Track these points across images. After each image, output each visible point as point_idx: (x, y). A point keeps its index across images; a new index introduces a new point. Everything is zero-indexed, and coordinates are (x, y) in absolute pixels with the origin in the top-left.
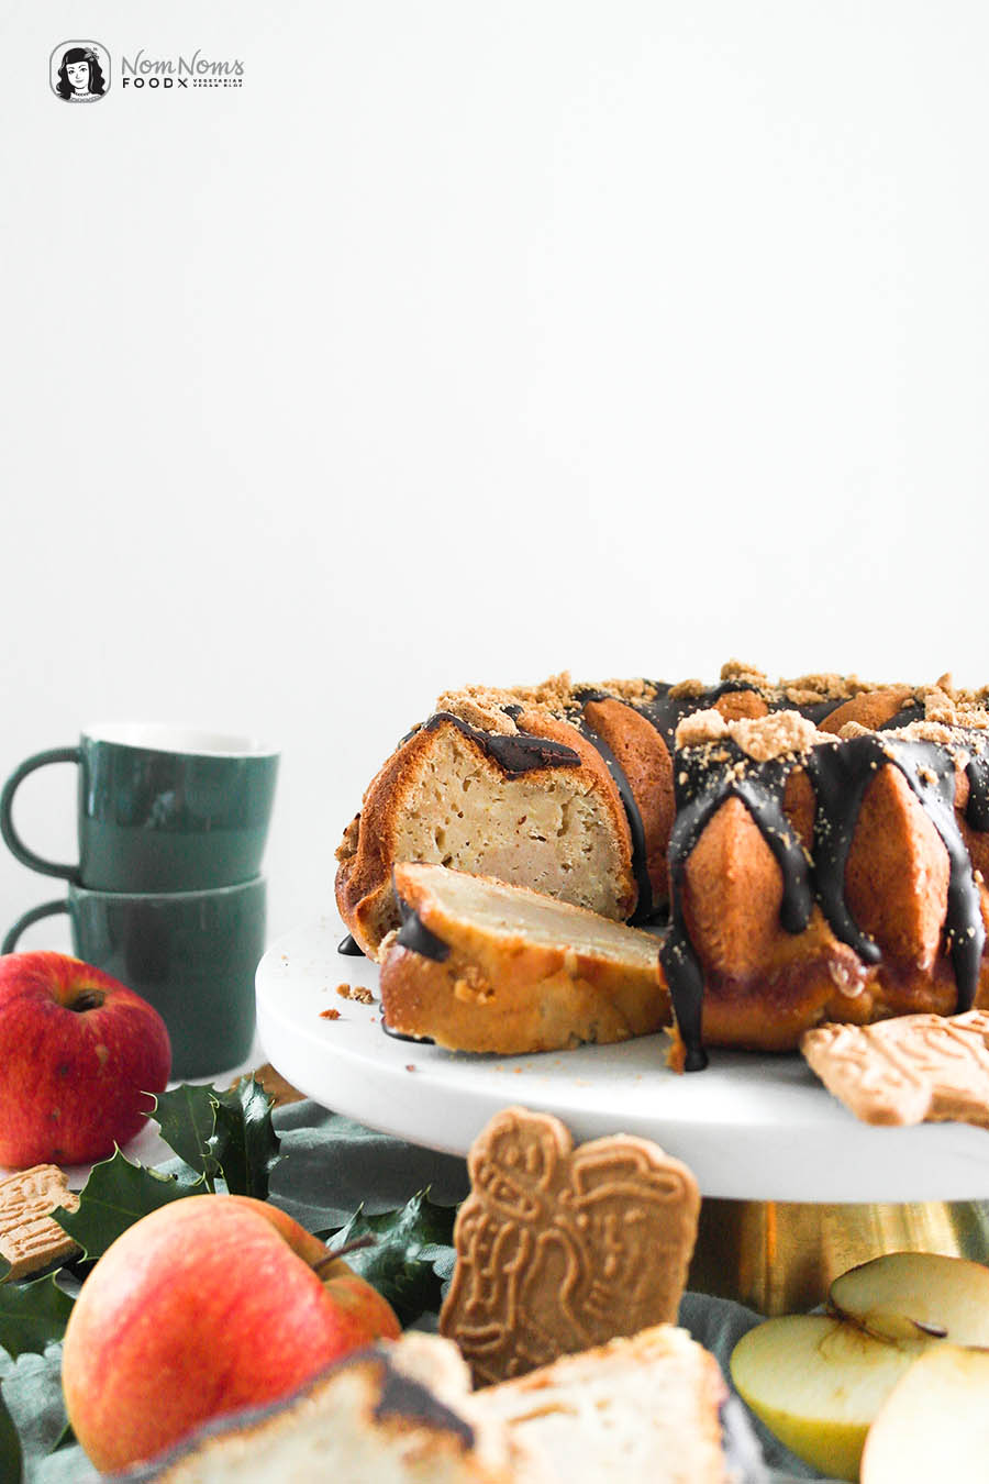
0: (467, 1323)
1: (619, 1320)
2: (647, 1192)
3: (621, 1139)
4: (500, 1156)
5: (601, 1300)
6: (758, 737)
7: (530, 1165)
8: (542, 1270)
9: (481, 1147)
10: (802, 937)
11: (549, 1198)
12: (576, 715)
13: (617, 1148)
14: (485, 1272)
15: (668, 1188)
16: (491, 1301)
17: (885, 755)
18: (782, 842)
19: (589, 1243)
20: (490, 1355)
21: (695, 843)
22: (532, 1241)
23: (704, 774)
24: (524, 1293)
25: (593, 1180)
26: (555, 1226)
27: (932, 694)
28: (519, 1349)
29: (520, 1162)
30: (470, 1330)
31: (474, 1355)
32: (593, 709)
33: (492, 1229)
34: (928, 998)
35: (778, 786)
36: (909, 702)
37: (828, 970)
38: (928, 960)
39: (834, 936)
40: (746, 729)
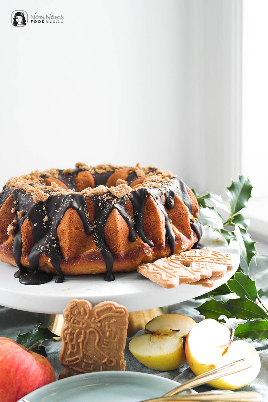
0: (68, 357)
2: (116, 314)
3: (106, 302)
4: (73, 312)
5: (107, 344)
6: (118, 191)
7: (82, 313)
8: (89, 340)
10: (135, 243)
13: (106, 305)
14: (72, 343)
15: (122, 312)
16: (75, 350)
17: (149, 193)
18: (128, 219)
19: (101, 330)
20: (76, 364)
21: (106, 221)
23: (105, 203)
24: (84, 346)
25: (100, 314)
26: (91, 328)
27: (137, 169)
28: (85, 360)
29: (79, 313)
30: (70, 359)
31: (72, 365)
32: (47, 180)
33: (73, 332)
34: (165, 253)
35: (124, 204)
36: (131, 172)
37: (143, 250)
38: (165, 244)
39: (143, 241)
40: (114, 190)
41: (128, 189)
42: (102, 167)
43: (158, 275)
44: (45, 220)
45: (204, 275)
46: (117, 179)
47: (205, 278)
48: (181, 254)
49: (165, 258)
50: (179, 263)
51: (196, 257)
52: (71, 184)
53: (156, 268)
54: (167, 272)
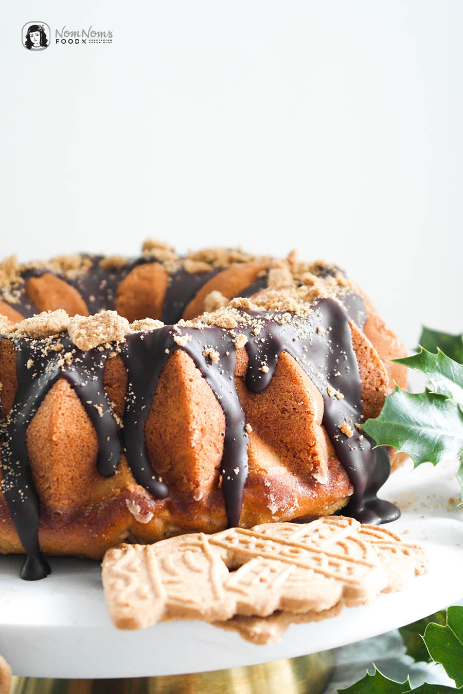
6: (83, 332)
12: (18, 289)
17: (176, 343)
18: (97, 410)
21: (34, 414)
23: (45, 360)
34: (205, 519)
35: (97, 369)
36: (262, 273)
37: (125, 505)
38: (203, 493)
39: (132, 479)
40: (76, 325)
41: (115, 328)
42: (206, 254)
43: (120, 583)
45: (247, 606)
46: (210, 293)
47: (250, 614)
48: (257, 529)
49: (202, 534)
50: (218, 556)
51: (283, 543)
52: (101, 298)
53: (137, 563)
54: (150, 579)
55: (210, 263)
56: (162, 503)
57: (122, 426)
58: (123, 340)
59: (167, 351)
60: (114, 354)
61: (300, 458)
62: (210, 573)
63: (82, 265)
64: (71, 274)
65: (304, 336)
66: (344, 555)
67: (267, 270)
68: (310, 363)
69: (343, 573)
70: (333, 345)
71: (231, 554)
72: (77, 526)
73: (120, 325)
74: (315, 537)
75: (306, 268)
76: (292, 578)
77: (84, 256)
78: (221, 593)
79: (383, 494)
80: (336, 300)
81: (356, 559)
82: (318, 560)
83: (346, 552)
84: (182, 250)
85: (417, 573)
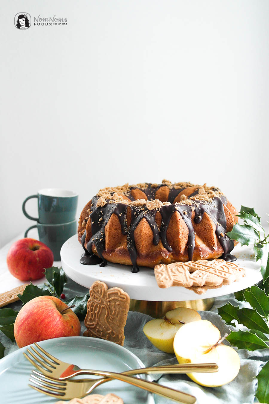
0: (89, 322)
1: (115, 323)
2: (120, 299)
3: (116, 288)
4: (94, 290)
5: (112, 319)
6: (150, 205)
7: (99, 293)
8: (101, 313)
9: (91, 288)
10: (157, 246)
11: (103, 299)
12: (129, 192)
13: (115, 290)
14: (92, 312)
15: (124, 298)
16: (93, 318)
17: (176, 209)
18: (153, 227)
19: (110, 308)
20: (93, 328)
21: (136, 227)
22: (100, 307)
23: (139, 213)
24: (98, 317)
25: (110, 296)
26: (104, 304)
27: (201, 188)
28: (98, 327)
29: (98, 292)
30: (89, 323)
31: (90, 328)
32: (132, 191)
33: (93, 304)
34: (183, 258)
35: (153, 215)
36: (197, 190)
37: (161, 253)
38: (182, 251)
39: (163, 246)
40: (148, 203)
41: (159, 204)
42: (180, 184)
43: (160, 275)
44: (100, 220)
45: (196, 283)
46: (182, 195)
47: (197, 286)
48: (197, 261)
49: (182, 262)
50: (187, 268)
51: (205, 266)
52: (151, 195)
53: (164, 270)
54: (168, 275)
55: (181, 186)
56: (171, 253)
57: (160, 231)
58: (161, 208)
59: (173, 211)
60: (158, 211)
61: (209, 242)
62: (185, 274)
63: (146, 186)
64: (143, 189)
65: (211, 208)
66: (223, 270)
67: (198, 189)
68: (212, 215)
69: (223, 275)
70: (219, 211)
71: (190, 269)
72: (147, 258)
73: (160, 204)
74: (214, 265)
75: (209, 188)
76: (208, 276)
77: (146, 184)
78: (189, 279)
79: (231, 253)
80: (219, 198)
81: (226, 272)
82: (216, 271)
83: (223, 269)
84: (173, 183)
85: (243, 276)
